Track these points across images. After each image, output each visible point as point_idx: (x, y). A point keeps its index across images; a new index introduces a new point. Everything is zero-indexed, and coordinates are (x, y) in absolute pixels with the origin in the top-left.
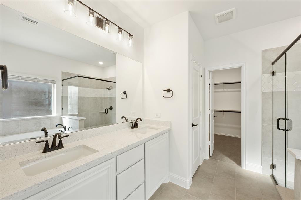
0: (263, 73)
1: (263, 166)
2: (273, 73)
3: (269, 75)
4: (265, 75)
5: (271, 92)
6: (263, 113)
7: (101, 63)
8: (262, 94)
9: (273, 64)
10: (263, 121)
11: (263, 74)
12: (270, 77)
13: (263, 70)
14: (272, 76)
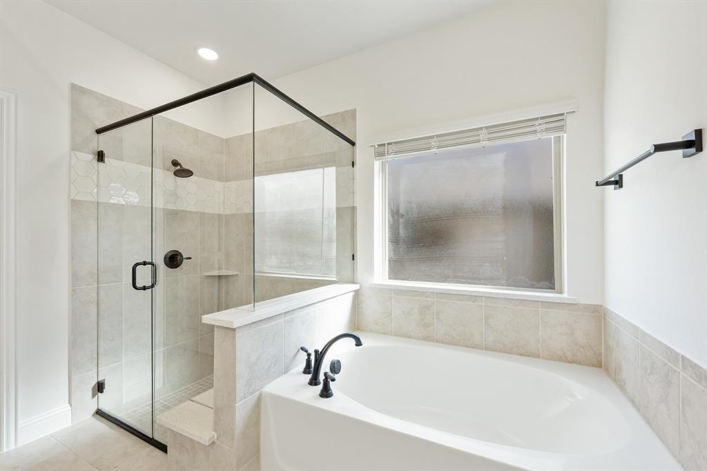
0: (75, 148)
1: (73, 404)
2: (100, 156)
3: (91, 157)
4: (79, 154)
5: (93, 202)
6: (73, 256)
7: (208, 54)
8: (72, 206)
9: (99, 131)
10: (75, 278)
11: (72, 150)
12: (91, 162)
13: (73, 137)
14: (95, 162)
